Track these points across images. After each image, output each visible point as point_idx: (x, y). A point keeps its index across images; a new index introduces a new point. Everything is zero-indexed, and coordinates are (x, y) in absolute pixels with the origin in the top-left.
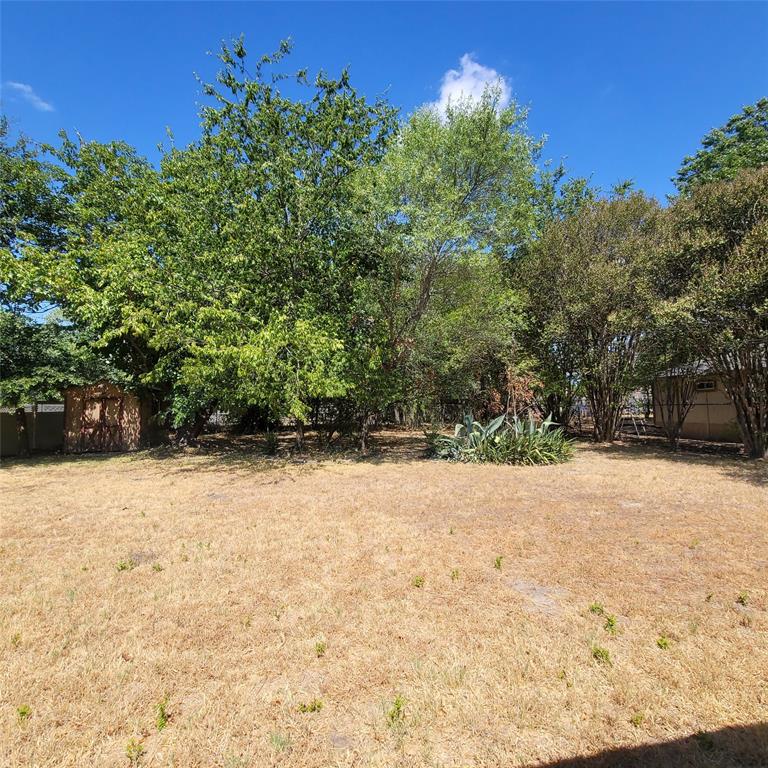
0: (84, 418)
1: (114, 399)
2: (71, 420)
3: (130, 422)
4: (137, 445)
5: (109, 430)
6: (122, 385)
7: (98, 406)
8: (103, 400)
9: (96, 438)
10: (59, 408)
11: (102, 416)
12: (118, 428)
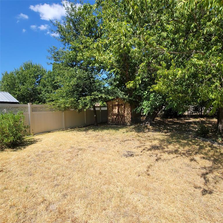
0: (113, 112)
1: (122, 105)
2: (109, 113)
3: (127, 113)
4: (130, 123)
5: (120, 117)
6: (124, 99)
7: (117, 108)
8: (118, 105)
9: (117, 120)
10: (106, 109)
11: (118, 111)
12: (123, 116)
